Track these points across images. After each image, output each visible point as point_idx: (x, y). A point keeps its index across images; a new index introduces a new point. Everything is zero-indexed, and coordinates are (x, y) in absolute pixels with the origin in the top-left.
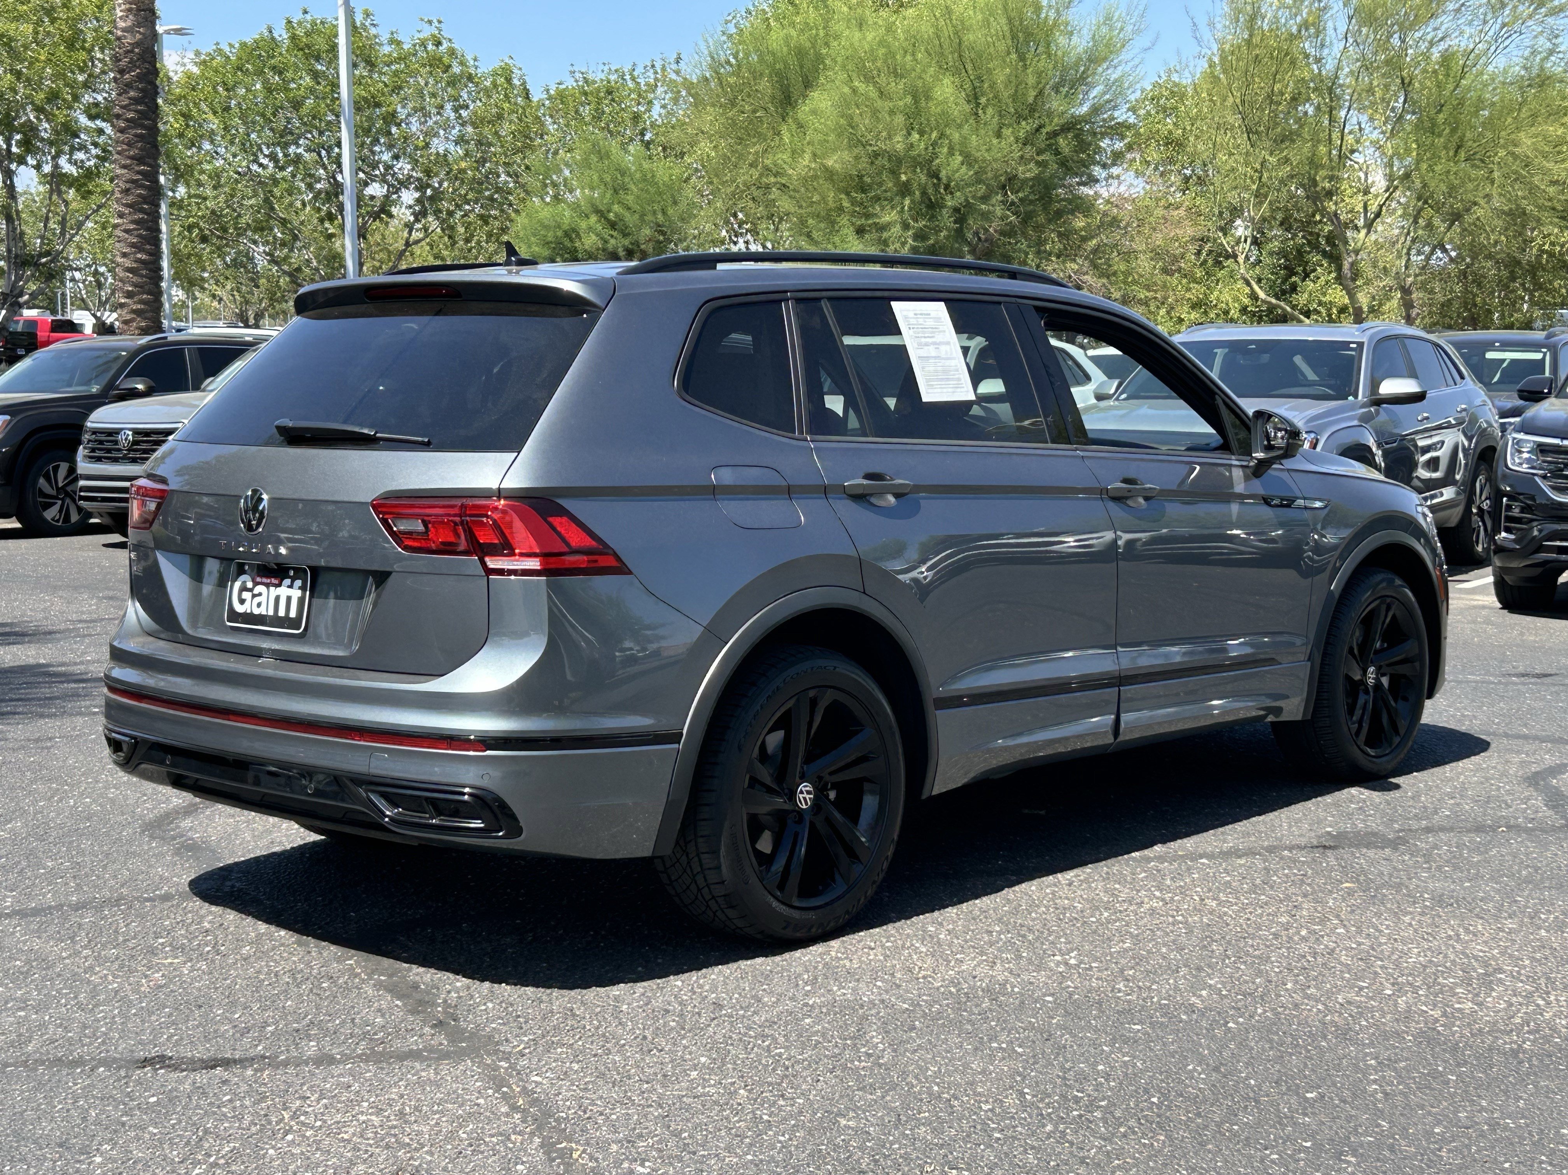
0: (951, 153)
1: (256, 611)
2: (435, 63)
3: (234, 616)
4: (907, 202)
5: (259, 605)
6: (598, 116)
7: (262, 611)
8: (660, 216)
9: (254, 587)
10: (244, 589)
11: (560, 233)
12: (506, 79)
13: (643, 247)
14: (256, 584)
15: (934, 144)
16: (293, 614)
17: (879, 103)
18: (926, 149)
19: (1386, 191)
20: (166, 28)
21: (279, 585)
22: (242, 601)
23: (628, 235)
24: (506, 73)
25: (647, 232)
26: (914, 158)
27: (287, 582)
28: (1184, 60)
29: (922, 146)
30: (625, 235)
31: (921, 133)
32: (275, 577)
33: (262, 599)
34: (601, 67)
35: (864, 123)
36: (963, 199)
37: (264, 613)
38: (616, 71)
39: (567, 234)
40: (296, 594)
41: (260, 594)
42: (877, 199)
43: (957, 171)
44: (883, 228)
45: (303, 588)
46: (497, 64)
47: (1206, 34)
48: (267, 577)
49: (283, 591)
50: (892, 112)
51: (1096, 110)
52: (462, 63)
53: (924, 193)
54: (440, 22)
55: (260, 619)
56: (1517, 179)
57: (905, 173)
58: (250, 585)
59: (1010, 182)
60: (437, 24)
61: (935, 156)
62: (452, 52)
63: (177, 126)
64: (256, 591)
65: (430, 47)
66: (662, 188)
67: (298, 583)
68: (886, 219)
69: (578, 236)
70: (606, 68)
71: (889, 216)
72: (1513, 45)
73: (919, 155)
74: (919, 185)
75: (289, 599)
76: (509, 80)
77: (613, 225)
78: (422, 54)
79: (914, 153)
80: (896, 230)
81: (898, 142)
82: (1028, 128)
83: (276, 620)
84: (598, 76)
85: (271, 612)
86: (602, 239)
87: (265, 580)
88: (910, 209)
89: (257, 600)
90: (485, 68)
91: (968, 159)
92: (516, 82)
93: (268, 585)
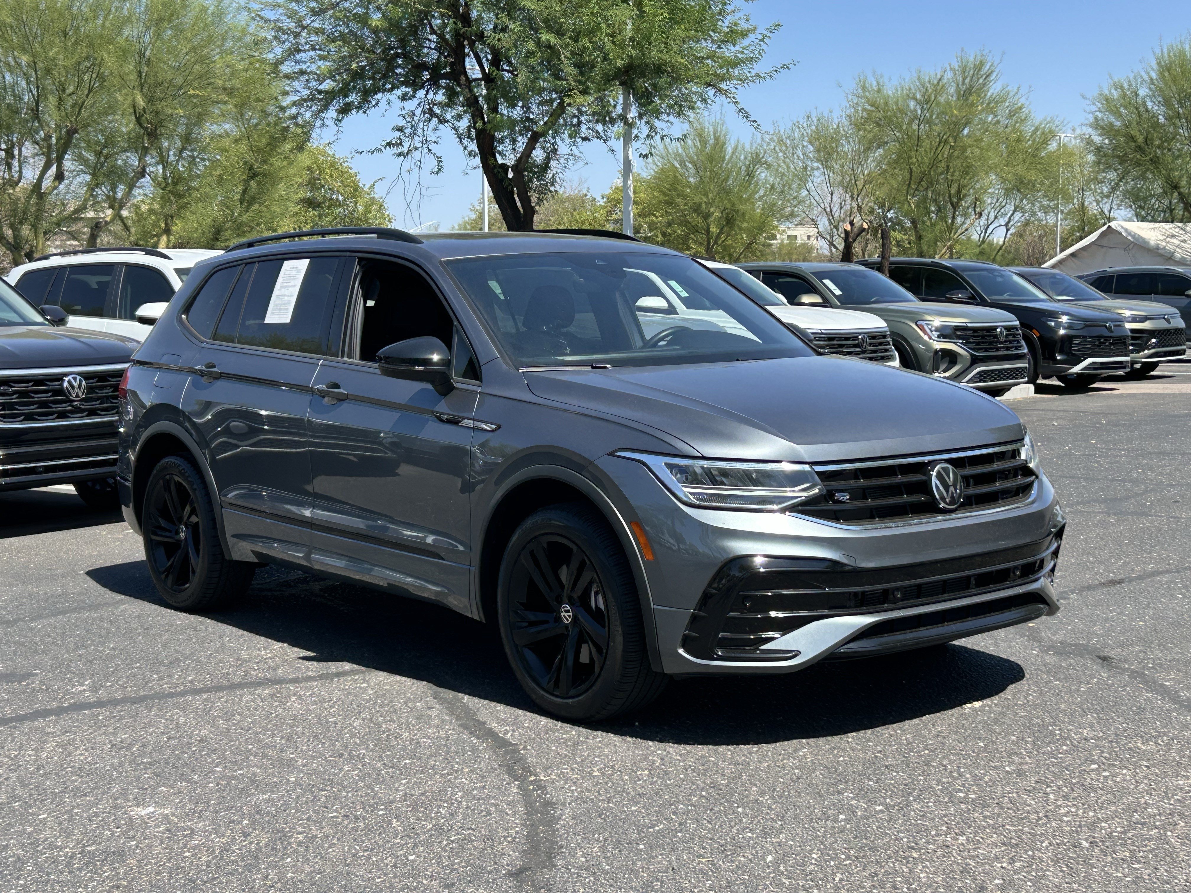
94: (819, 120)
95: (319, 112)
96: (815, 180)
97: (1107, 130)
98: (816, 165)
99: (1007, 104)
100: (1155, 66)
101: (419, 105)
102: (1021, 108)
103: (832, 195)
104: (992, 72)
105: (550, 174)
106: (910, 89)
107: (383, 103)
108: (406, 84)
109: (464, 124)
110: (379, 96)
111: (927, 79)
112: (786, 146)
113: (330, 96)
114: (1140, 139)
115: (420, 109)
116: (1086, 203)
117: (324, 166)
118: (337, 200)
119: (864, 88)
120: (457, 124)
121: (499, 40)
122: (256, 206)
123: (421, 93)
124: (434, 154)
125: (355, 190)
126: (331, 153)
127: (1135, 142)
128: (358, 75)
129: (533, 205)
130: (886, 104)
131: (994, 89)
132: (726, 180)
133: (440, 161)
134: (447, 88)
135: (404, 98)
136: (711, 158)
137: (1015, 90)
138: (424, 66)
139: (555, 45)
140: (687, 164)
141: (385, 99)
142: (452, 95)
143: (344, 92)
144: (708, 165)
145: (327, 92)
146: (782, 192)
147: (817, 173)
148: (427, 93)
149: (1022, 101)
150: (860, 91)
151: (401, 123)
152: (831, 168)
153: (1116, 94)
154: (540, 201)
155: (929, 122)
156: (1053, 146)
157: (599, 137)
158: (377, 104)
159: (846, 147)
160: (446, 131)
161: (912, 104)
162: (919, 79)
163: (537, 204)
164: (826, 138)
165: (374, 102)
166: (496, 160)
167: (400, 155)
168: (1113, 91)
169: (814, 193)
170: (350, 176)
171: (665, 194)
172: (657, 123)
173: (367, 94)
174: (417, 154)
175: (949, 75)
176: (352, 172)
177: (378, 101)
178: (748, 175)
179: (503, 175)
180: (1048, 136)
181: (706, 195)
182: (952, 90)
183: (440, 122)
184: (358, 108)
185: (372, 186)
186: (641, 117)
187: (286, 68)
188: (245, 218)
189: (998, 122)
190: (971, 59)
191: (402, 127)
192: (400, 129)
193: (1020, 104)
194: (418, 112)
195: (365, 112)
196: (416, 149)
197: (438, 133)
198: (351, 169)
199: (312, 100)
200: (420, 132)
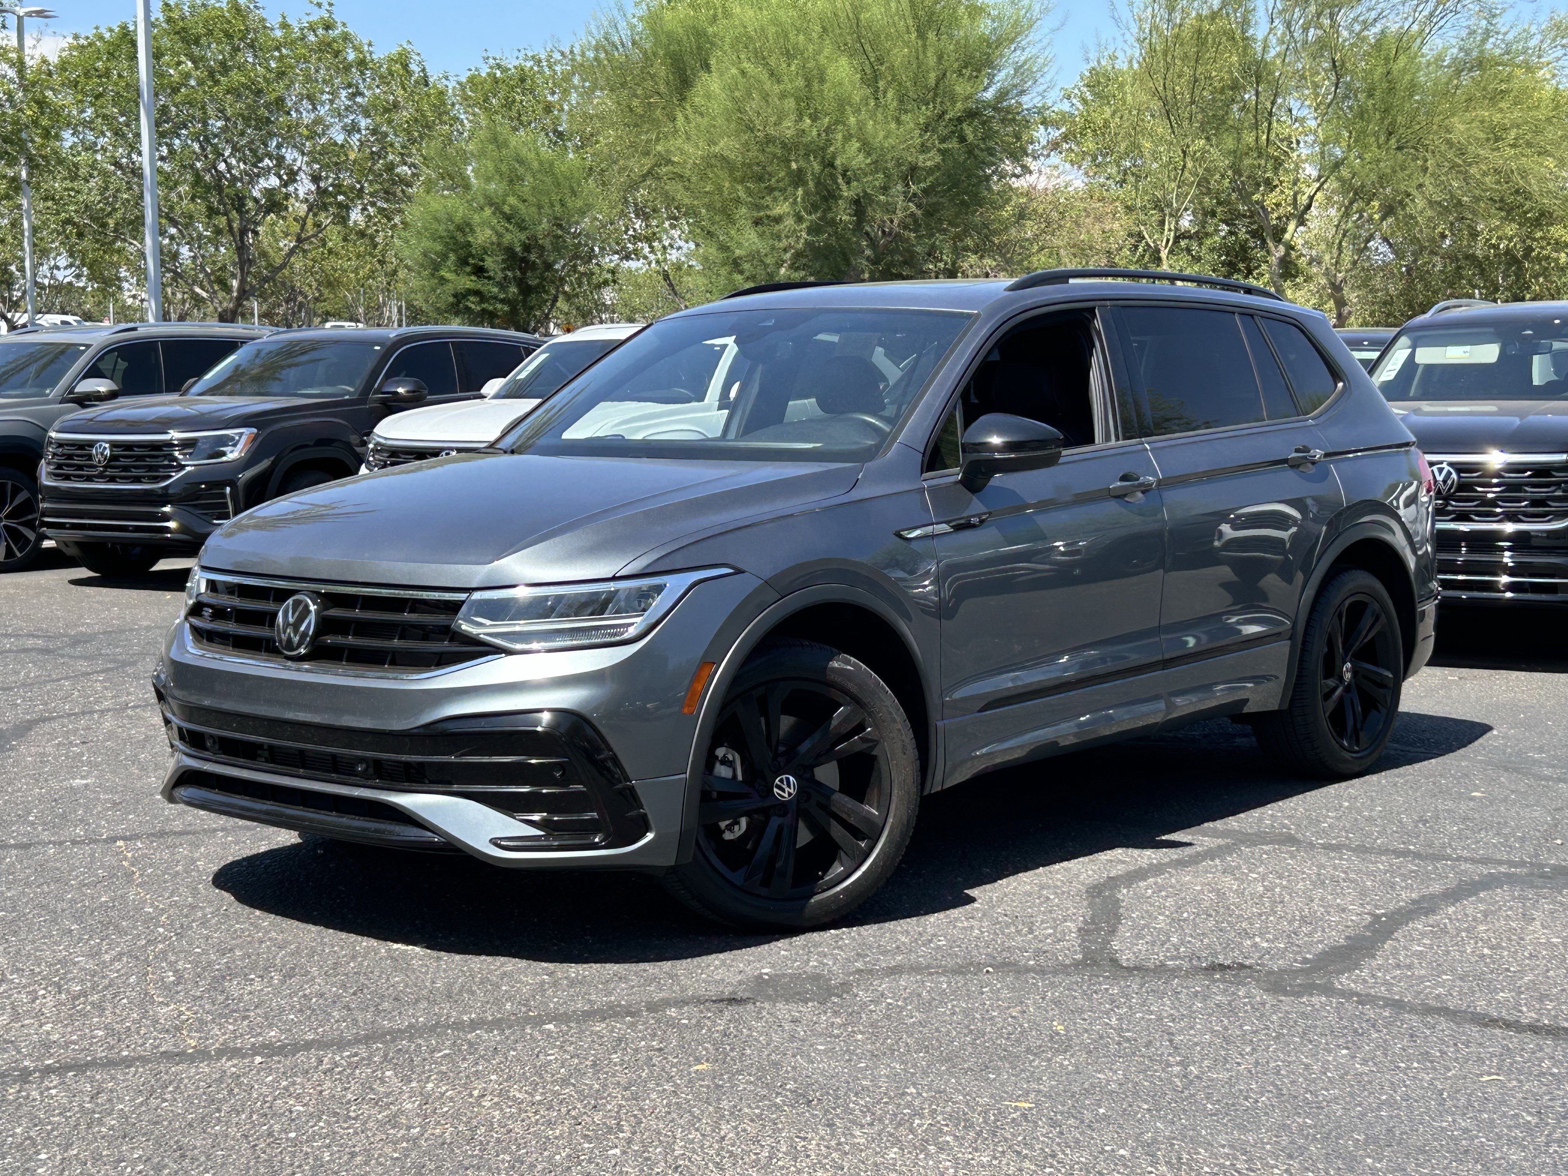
0: (847, 138)
2: (327, 47)
4: (800, 192)
6: (508, 104)
8: (557, 208)
11: (451, 228)
12: (402, 64)
13: (540, 242)
15: (828, 130)
17: (768, 85)
18: (819, 135)
19: (1318, 180)
20: (27, 10)
23: (525, 229)
24: (403, 60)
25: (545, 225)
26: (806, 146)
28: (1103, 42)
29: (814, 133)
30: (522, 229)
31: (814, 118)
34: (516, 53)
35: (753, 105)
36: (860, 190)
38: (533, 57)
39: (459, 228)
42: (770, 190)
43: (854, 158)
44: (778, 220)
46: (394, 50)
47: (1124, 13)
50: (783, 96)
51: (1002, 95)
52: (355, 48)
53: (818, 183)
54: (331, 5)
56: (1452, 167)
57: (796, 161)
59: (912, 172)
60: (328, 7)
61: (829, 142)
62: (346, 37)
63: (29, 113)
65: (320, 32)
66: (561, 180)
68: (778, 211)
69: (472, 231)
70: (521, 55)
71: (782, 208)
72: (1449, 25)
73: (811, 143)
74: (813, 174)
76: (405, 67)
77: (508, 218)
78: (312, 38)
79: (806, 140)
80: (789, 222)
81: (789, 128)
82: (929, 113)
84: (511, 63)
86: (496, 232)
88: (803, 199)
90: (380, 52)
91: (866, 147)
92: (413, 67)
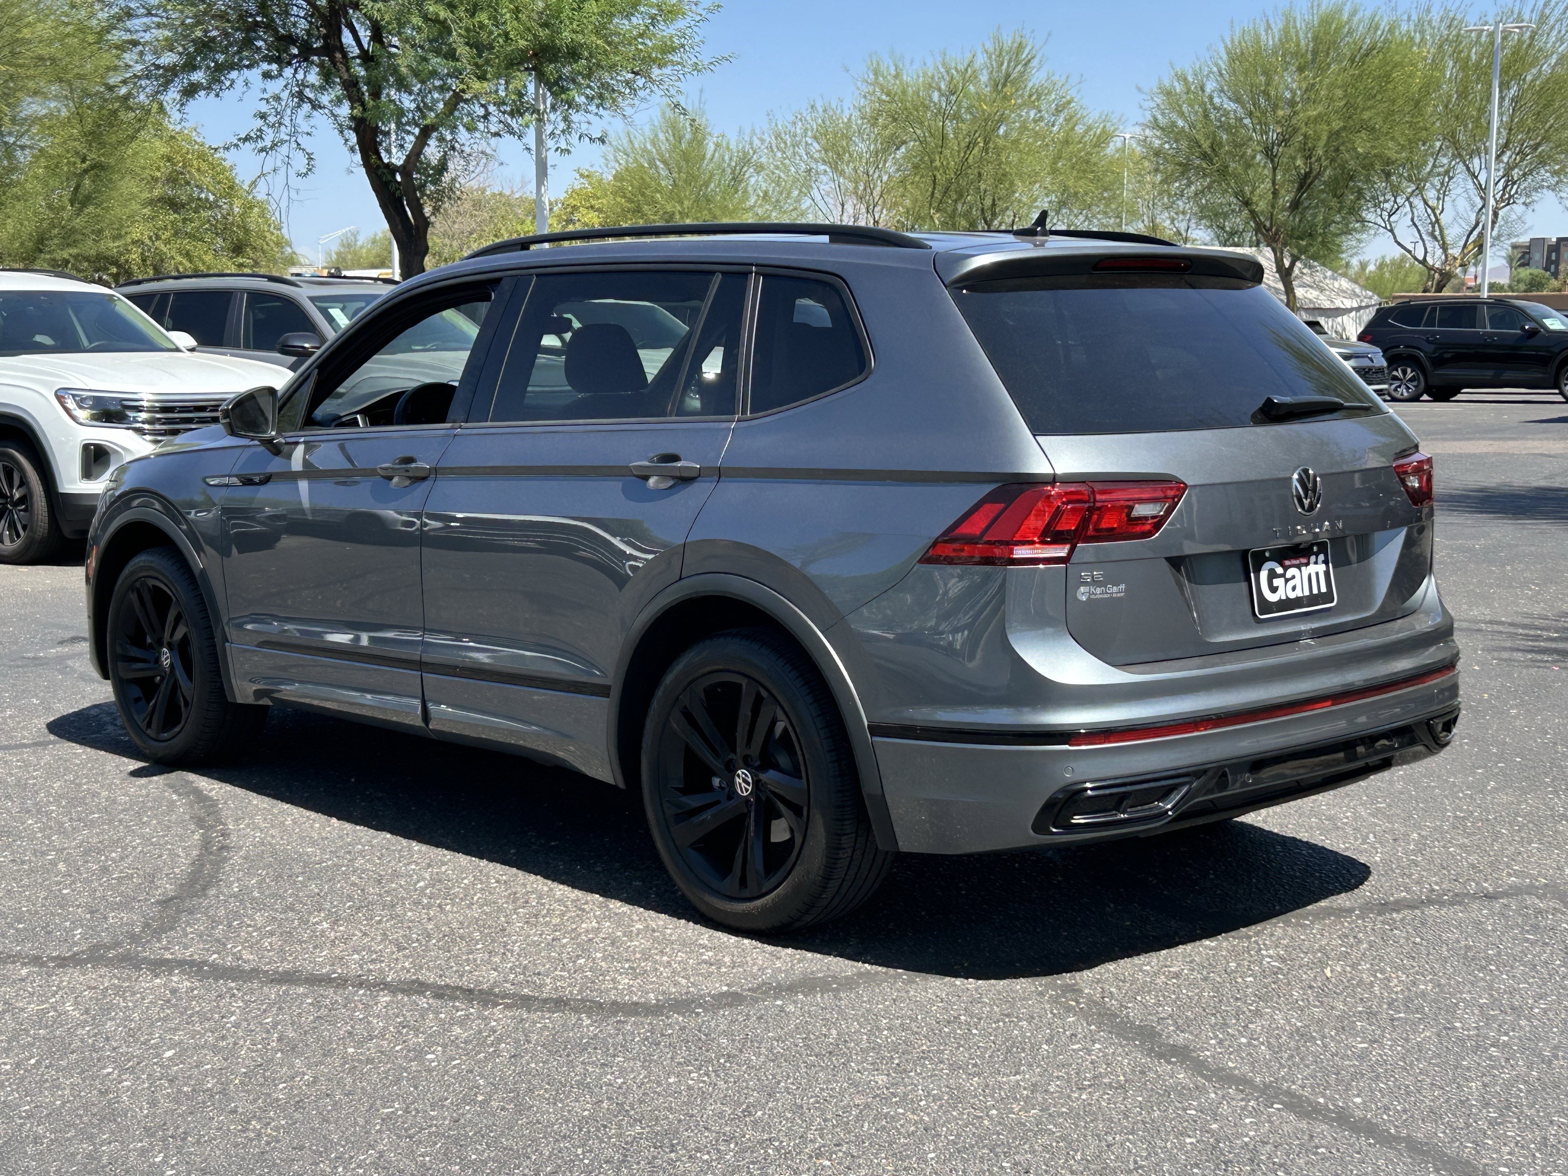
1: (1292, 595)
3: (1267, 607)
5: (1294, 588)
7: (1298, 593)
9: (1285, 571)
10: (1272, 575)
14: (1286, 568)
16: (1324, 589)
21: (1307, 564)
22: (1274, 590)
27: (1313, 558)
32: (1303, 556)
33: (1297, 581)
37: (1300, 595)
40: (1322, 568)
41: (1293, 577)
45: (1326, 562)
48: (1296, 558)
49: (1312, 569)
55: (1297, 602)
58: (1280, 570)
64: (1288, 575)
67: (1321, 557)
75: (1317, 574)
83: (1313, 599)
85: (1307, 593)
87: (1297, 562)
89: (1291, 584)
93: (1299, 567)
94: (825, 111)
95: (157, 92)
96: (822, 187)
97: (1169, 130)
98: (822, 167)
99: (1053, 97)
100: (1225, 57)
101: (285, 86)
102: (1069, 102)
103: (843, 205)
104: (1033, 58)
105: (446, 178)
106: (933, 78)
107: (239, 84)
108: (270, 60)
109: (345, 110)
110: (234, 74)
111: (953, 65)
112: (785, 143)
113: (170, 73)
114: (1206, 145)
115: (287, 92)
116: (1158, 221)
117: (190, 156)
118: (207, 199)
119: (876, 73)
120: (337, 111)
121: (379, 10)
122: (91, 209)
123: (288, 72)
124: (304, 150)
125: (231, 188)
126: (199, 140)
127: (1200, 147)
128: (205, 46)
129: (427, 215)
130: (904, 92)
131: (1037, 78)
132: (706, 184)
133: (310, 159)
134: (321, 65)
135: (267, 75)
136: (686, 156)
137: (1064, 78)
138: (290, 39)
139: (446, 19)
140: (658, 163)
141: (241, 79)
142: (327, 76)
143: (190, 66)
144: (683, 164)
145: (166, 69)
146: (778, 201)
147: (824, 179)
148: (296, 70)
149: (1073, 93)
150: (872, 76)
151: (264, 108)
152: (842, 173)
153: (1179, 88)
154: (436, 210)
155: (957, 117)
156: (1111, 149)
157: (512, 132)
158: (231, 85)
159: (861, 147)
160: (320, 119)
161: (936, 96)
162: (944, 64)
163: (433, 214)
164: (835, 135)
165: (228, 83)
166: (380, 158)
167: (262, 150)
168: (1176, 84)
169: (821, 204)
170: (224, 170)
171: (630, 201)
172: (575, 117)
173: (218, 72)
174: (284, 149)
175: (981, 60)
176: (227, 164)
177: (233, 82)
178: (733, 179)
179: (389, 178)
180: (1104, 138)
181: (681, 203)
182: (984, 78)
183: (314, 107)
184: (209, 88)
185: (254, 184)
186: (554, 108)
187: (116, 36)
188: (78, 222)
189: (1041, 119)
190: (1008, 41)
191: (265, 113)
192: (263, 116)
193: (1068, 97)
194: (285, 95)
195: (217, 95)
196: (283, 142)
197: (312, 122)
198: (225, 160)
199: (148, 77)
200: (287, 121)
